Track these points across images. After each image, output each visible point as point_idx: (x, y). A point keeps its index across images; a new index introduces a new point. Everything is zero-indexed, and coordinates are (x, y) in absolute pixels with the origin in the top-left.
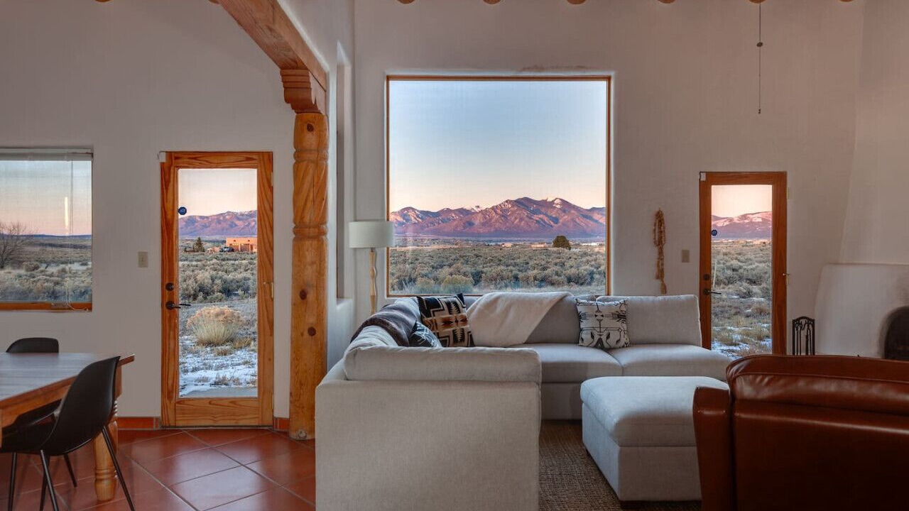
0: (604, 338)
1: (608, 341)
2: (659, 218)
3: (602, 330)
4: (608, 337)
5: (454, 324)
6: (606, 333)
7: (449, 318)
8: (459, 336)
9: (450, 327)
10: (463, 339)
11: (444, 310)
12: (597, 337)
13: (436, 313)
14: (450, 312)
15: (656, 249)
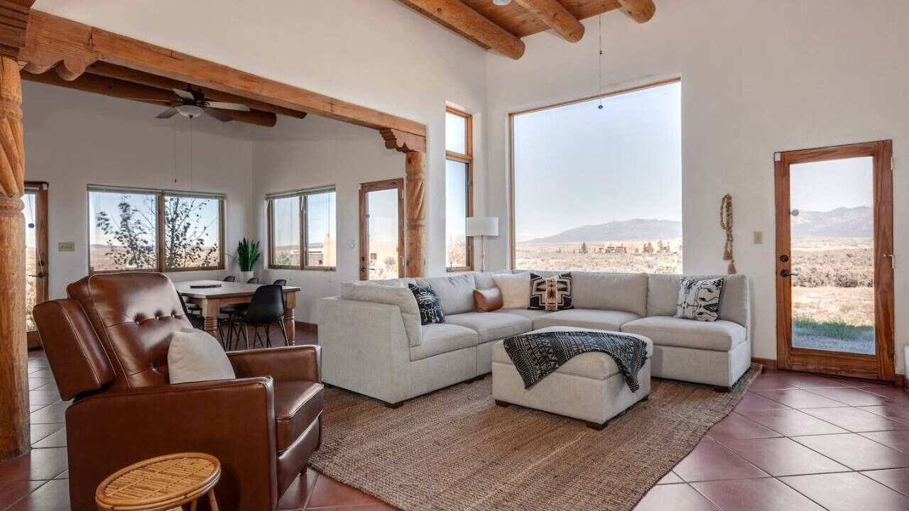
0: (703, 303)
1: (707, 299)
2: (728, 202)
3: (696, 304)
4: (703, 299)
5: (553, 288)
6: (698, 301)
7: (548, 293)
8: (563, 286)
9: (555, 292)
10: (565, 283)
11: (541, 295)
12: (702, 310)
13: (543, 302)
14: (544, 290)
15: (724, 232)
